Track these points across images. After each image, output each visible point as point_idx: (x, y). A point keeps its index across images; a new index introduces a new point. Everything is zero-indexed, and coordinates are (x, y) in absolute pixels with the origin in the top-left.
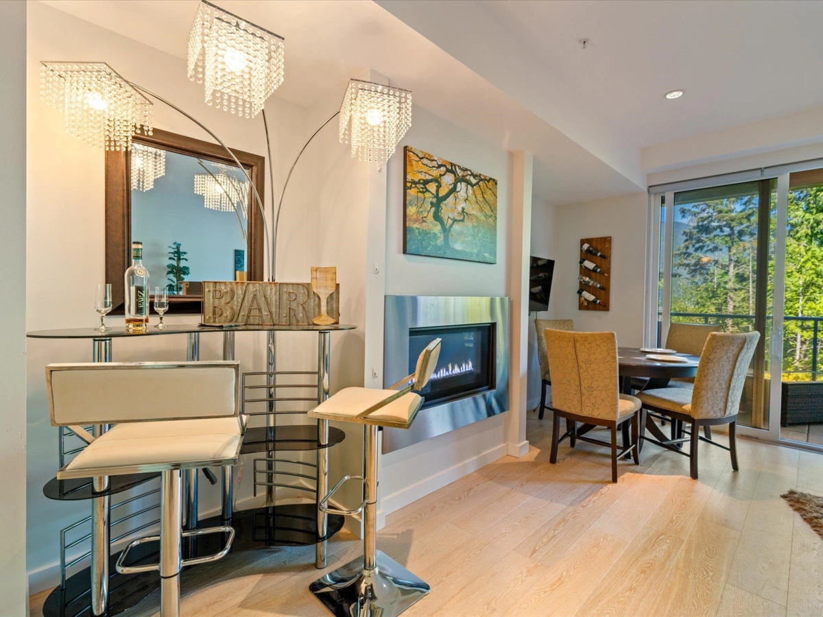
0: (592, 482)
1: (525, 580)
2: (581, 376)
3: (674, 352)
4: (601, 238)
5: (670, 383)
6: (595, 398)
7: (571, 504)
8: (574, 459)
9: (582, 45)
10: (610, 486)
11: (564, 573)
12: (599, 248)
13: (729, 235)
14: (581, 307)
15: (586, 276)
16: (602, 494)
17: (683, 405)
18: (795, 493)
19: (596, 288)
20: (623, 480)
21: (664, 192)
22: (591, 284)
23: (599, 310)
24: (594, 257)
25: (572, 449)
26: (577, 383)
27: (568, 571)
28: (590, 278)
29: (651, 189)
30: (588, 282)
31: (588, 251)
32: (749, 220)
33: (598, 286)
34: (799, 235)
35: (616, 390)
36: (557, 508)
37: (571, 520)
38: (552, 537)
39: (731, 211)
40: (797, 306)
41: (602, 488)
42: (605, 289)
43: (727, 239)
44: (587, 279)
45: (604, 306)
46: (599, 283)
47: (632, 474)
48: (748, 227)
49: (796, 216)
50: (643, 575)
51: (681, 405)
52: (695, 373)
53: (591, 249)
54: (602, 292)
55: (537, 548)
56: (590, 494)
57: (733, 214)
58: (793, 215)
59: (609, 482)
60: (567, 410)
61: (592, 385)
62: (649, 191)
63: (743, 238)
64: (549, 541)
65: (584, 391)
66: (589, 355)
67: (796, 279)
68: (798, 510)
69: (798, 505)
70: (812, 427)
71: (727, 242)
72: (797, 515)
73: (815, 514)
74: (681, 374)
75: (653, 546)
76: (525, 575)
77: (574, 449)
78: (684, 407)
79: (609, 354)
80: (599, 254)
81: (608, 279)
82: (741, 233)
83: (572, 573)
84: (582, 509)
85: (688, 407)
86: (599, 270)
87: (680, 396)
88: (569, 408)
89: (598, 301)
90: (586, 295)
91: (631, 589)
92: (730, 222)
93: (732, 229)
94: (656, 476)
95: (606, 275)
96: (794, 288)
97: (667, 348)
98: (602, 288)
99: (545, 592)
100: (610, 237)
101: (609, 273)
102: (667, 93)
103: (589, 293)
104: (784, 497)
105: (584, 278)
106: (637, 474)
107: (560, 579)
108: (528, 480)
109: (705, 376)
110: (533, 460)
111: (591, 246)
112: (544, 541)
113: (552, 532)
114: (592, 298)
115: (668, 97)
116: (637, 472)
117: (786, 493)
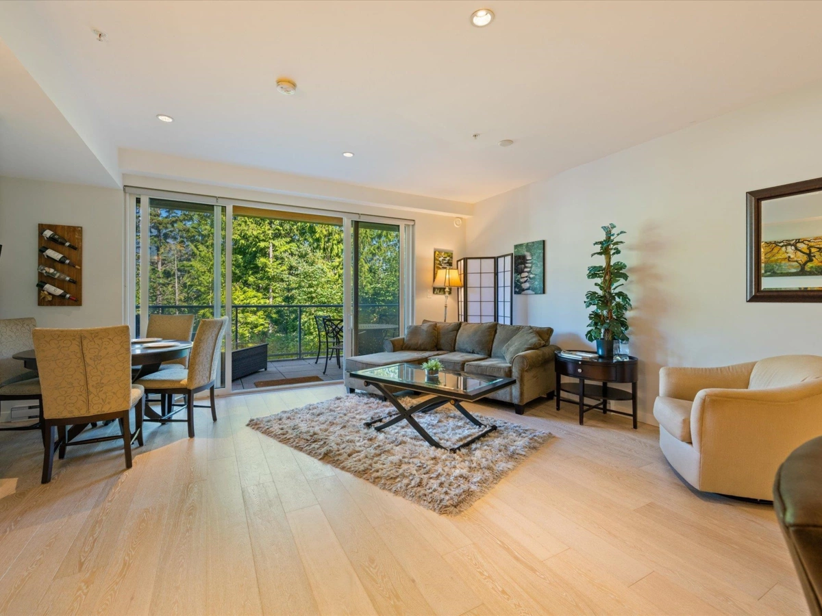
0: (106, 478)
1: (88, 592)
2: (88, 374)
3: (160, 339)
4: (69, 227)
5: (161, 367)
6: (105, 393)
7: (95, 506)
8: (70, 469)
9: (98, 36)
10: (127, 473)
11: (126, 558)
12: (66, 237)
13: (156, 236)
14: (42, 302)
15: (50, 267)
16: (122, 483)
17: (181, 381)
18: (253, 420)
19: (64, 281)
20: (136, 463)
21: (140, 195)
22: (56, 277)
23: (68, 305)
24: (60, 247)
25: (61, 461)
26: (83, 383)
27: (128, 555)
28: (55, 270)
29: (127, 188)
30: (52, 274)
31: (51, 239)
32: (173, 226)
33: (68, 279)
34: (208, 244)
35: (129, 380)
36: (82, 517)
37: (104, 518)
38: (94, 543)
39: (158, 216)
40: (209, 297)
41: (119, 478)
42: (76, 282)
43: (156, 239)
44: (52, 271)
45: (76, 301)
46: (68, 276)
47: (141, 455)
48: (171, 231)
49: (206, 229)
50: (191, 517)
51: (179, 381)
52: (186, 354)
53: (56, 237)
54: (72, 285)
55: (83, 560)
56: (111, 489)
57: (160, 218)
58: (203, 228)
59: (124, 471)
60: (69, 416)
61: (102, 381)
62: (124, 190)
63: (168, 241)
64: (92, 548)
65: (91, 389)
66: (100, 351)
67: (208, 277)
68: (258, 429)
69: (256, 427)
70: (243, 380)
71: (156, 242)
72: (258, 432)
73: (267, 427)
74: (171, 357)
75: (187, 494)
76: (85, 587)
77: (64, 460)
78: (181, 382)
79: (122, 346)
80: (67, 244)
81: (80, 272)
82: (166, 236)
83: (133, 553)
84: (110, 504)
85: (185, 381)
86: (67, 261)
87: (174, 374)
88: (71, 412)
89: (68, 296)
90: (49, 288)
91: (188, 531)
92: (158, 225)
93: (159, 231)
94: (161, 448)
95: (77, 267)
96: (206, 284)
97: (147, 337)
98: (73, 282)
99: (117, 584)
100: (81, 228)
101: (80, 265)
102: (161, 115)
103: (55, 286)
104: (248, 425)
105: (47, 269)
106: (145, 454)
107: (125, 564)
108: (23, 513)
109: (198, 354)
110: (15, 492)
111: (55, 233)
112: (86, 550)
113: (91, 538)
114: (59, 292)
115: (160, 118)
116: (144, 452)
117: (247, 422)
